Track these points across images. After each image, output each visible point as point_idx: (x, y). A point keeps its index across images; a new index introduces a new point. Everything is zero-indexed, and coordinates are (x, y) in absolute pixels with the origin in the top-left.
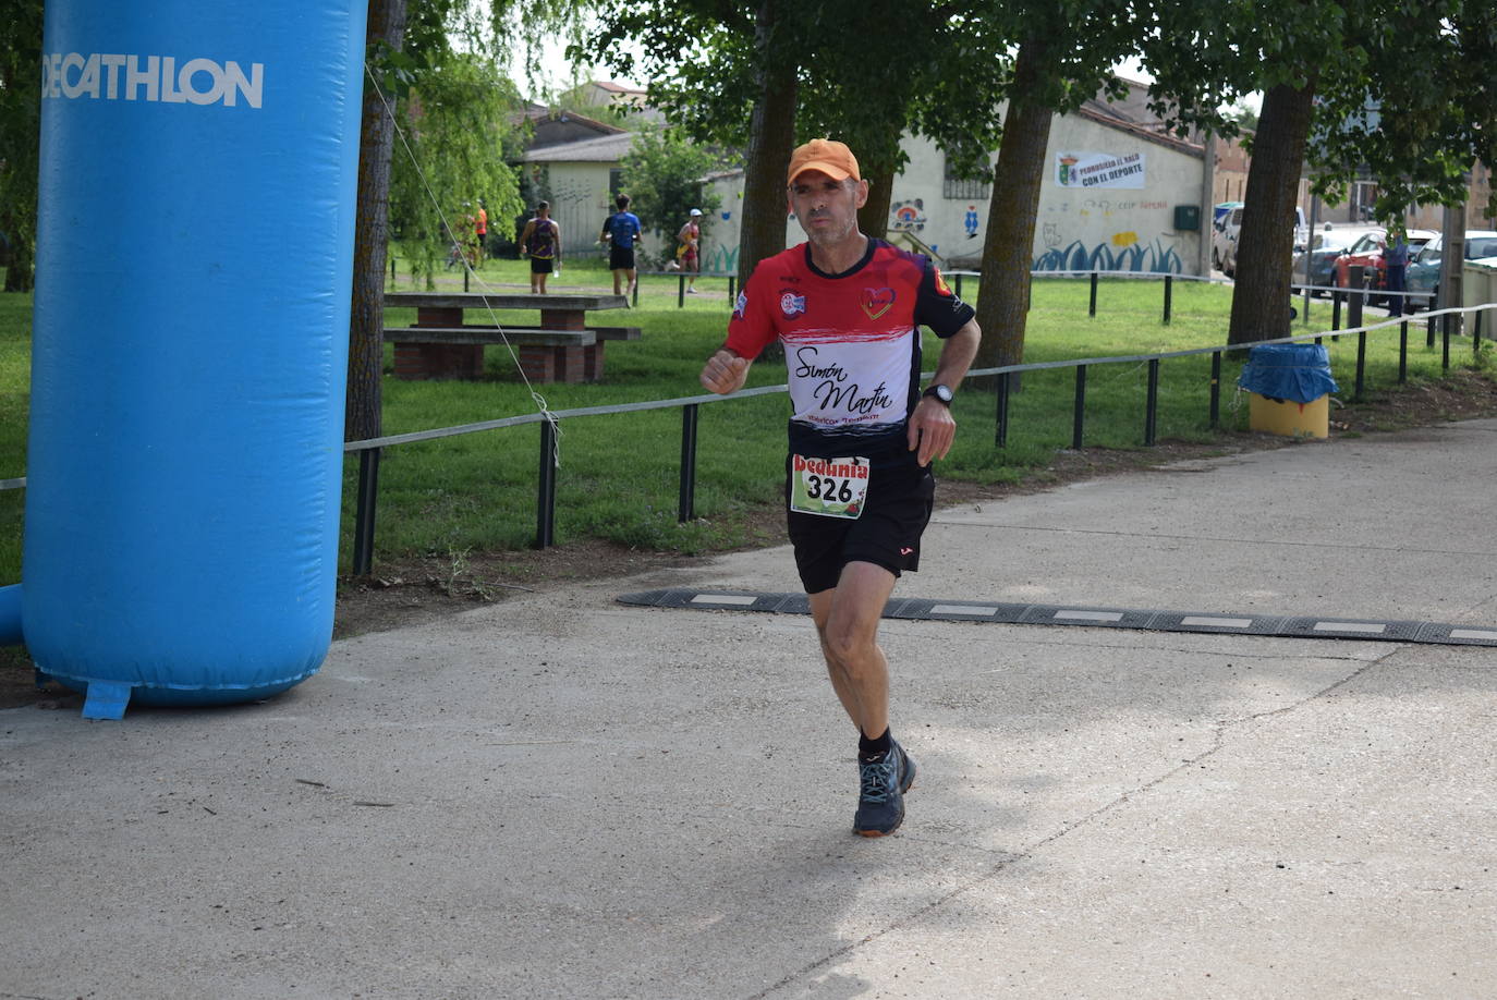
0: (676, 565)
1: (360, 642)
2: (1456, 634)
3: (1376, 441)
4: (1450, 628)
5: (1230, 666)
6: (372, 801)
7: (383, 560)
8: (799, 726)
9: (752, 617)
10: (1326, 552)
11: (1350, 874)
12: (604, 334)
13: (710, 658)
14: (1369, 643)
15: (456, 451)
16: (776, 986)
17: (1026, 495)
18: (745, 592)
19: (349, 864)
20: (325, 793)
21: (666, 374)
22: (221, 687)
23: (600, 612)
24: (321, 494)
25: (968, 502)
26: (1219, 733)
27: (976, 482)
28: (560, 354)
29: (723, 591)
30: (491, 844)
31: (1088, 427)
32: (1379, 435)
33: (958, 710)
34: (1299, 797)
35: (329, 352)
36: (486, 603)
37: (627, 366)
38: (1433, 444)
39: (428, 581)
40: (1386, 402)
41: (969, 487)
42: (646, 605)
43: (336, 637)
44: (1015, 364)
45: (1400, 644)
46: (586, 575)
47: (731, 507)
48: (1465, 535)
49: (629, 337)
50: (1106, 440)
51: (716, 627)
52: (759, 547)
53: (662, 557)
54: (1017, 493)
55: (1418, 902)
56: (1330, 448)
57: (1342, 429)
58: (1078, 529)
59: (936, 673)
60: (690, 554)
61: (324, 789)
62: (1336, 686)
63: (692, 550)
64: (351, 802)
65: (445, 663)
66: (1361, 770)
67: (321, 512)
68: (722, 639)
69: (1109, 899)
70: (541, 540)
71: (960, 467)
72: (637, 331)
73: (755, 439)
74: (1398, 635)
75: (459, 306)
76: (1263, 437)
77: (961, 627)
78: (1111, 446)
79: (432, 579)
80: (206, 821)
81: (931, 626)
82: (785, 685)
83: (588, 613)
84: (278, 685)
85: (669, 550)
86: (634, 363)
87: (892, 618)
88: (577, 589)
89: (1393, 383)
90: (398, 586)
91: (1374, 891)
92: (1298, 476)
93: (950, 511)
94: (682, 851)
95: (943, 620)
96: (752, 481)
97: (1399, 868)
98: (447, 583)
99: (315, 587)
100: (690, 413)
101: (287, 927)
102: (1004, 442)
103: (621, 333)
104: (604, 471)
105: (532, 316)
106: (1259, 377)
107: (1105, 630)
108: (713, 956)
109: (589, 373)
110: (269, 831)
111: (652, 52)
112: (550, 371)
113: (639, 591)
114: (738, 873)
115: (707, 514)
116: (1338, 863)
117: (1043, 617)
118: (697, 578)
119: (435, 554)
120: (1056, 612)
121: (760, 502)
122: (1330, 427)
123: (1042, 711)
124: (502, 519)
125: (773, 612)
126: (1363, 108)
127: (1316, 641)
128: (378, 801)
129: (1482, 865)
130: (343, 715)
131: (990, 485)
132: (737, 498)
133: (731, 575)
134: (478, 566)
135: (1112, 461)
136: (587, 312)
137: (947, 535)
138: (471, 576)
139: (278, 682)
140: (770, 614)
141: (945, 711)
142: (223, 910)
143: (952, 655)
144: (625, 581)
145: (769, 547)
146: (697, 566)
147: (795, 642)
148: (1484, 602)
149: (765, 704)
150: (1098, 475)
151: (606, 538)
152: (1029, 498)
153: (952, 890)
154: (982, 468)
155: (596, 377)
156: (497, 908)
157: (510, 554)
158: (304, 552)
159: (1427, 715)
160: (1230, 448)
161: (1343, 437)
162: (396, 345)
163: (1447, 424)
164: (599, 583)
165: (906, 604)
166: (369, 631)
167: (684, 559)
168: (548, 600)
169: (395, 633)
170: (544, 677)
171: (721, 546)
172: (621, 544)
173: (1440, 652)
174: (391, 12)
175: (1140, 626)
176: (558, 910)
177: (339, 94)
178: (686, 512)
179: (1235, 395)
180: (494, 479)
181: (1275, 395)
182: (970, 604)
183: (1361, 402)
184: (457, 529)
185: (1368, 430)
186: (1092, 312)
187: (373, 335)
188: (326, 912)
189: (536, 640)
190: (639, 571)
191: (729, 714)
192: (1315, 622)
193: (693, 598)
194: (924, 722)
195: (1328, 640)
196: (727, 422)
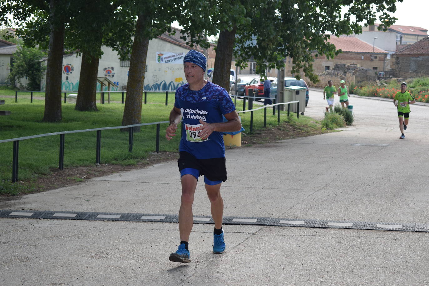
0: (8, 199)
2: (282, 222)
3: (256, 147)
4: (279, 220)
5: (202, 237)
8: (38, 269)
9: (31, 220)
10: (238, 189)
13: (11, 239)
14: (251, 226)
17: (138, 169)
18: (31, 210)
21: (19, 127)
25: (118, 172)
26: (196, 266)
27: (121, 165)
31: (161, 145)
32: (258, 145)
33: (100, 259)
37: (6, 124)
38: (274, 148)
40: (260, 134)
41: (119, 167)
44: (138, 123)
45: (262, 226)
47: (33, 176)
48: (285, 182)
49: (6, 114)
50: (167, 149)
51: (16, 225)
52: (40, 191)
53: (4, 196)
56: (241, 150)
57: (246, 143)
58: (154, 182)
59: (94, 243)
60: (14, 195)
62: (239, 244)
68: (18, 230)
71: (116, 159)
72: (9, 112)
74: (262, 223)
77: (107, 223)
78: (169, 151)
81: (96, 223)
82: (37, 250)
85: (6, 193)
86: (9, 123)
87: (82, 220)
89: (262, 127)
92: (231, 160)
93: (111, 176)
95: (101, 220)
96: (41, 167)
102: (132, 151)
103: (3, 113)
107: (159, 223)
111: (16, 18)
115: (23, 180)
117: (137, 218)
118: (11, 206)
120: (142, 216)
121: (43, 174)
122: (242, 143)
123: (131, 259)
125: (39, 218)
126: (251, 38)
127: (233, 226)
131: (126, 166)
132: (35, 173)
133: (28, 203)
135: (169, 156)
137: (108, 185)
140: (38, 219)
143: (102, 235)
145: (44, 191)
146: (16, 200)
147: (45, 231)
148: (291, 208)
149: (27, 259)
150: (163, 161)
152: (140, 170)
154: (123, 160)
159: (271, 256)
161: (246, 146)
163: (279, 141)
165: (89, 213)
167: (12, 197)
171: (26, 192)
173: (275, 229)
175: (172, 221)
178: (15, 179)
182: (111, 214)
183: (252, 134)
185: (254, 143)
186: (166, 104)
191: (12, 264)
192: (233, 218)
193: (10, 213)
194: (86, 265)
195: (237, 225)
196: (38, 144)
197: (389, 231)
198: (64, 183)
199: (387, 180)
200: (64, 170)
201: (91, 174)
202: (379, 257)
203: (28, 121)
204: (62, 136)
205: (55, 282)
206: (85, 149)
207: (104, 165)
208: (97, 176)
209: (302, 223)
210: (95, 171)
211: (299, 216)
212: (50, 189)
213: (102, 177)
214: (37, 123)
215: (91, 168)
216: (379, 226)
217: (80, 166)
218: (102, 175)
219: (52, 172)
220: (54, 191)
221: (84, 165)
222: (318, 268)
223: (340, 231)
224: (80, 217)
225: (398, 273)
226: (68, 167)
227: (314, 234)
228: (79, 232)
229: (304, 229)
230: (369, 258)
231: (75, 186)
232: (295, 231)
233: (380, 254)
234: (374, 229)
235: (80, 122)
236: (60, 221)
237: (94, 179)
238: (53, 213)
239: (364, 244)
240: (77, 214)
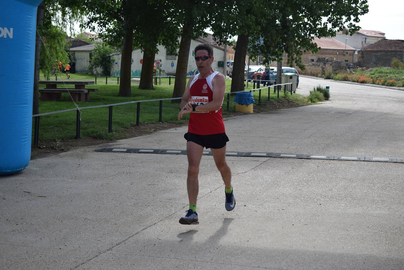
0: (108, 142)
1: (36, 161)
2: (282, 155)
3: (263, 113)
4: (280, 154)
5: (233, 163)
6: (41, 196)
7: (40, 142)
8: (138, 177)
9: (126, 154)
10: (253, 138)
11: (260, 207)
12: (89, 90)
13: (117, 163)
14: (263, 157)
15: (56, 117)
16: (136, 234)
18: (124, 148)
19: (37, 210)
20: (30, 194)
21: (104, 99)
22: (5, 171)
23: (91, 153)
24: (27, 127)
25: (174, 128)
27: (175, 123)
28: (79, 95)
29: (119, 148)
30: (69, 205)
32: (264, 112)
33: (173, 173)
34: (249, 191)
35: (29, 94)
36: (65, 151)
37: (95, 98)
38: (276, 114)
39: (51, 147)
40: (266, 105)
41: (174, 125)
42: (102, 152)
43: (31, 160)
45: (270, 158)
46: (88, 145)
47: (120, 129)
48: (283, 134)
49: (95, 91)
51: (118, 156)
52: (127, 138)
53: (105, 141)
54: (185, 126)
55: (275, 212)
56: (253, 115)
57: (256, 111)
59: (168, 166)
60: (111, 140)
61: (30, 193)
62: (256, 167)
63: (112, 139)
64: (36, 196)
65: (56, 165)
66: (262, 185)
67: (27, 131)
68: (120, 159)
69: (208, 214)
70: (77, 137)
71: (172, 120)
72: (97, 90)
73: (125, 114)
74: (269, 156)
75: (56, 84)
76: (239, 113)
77: (174, 155)
79: (52, 146)
80: (3, 201)
81: (167, 155)
82: (134, 168)
83: (89, 153)
84: (17, 170)
85: (106, 139)
88: (86, 148)
89: (267, 101)
90: (43, 148)
91: (265, 210)
92: (247, 121)
94: (113, 205)
95: (169, 154)
96: (125, 123)
97: (270, 205)
98: (56, 147)
99: (26, 148)
100: (111, 108)
101: (24, 224)
103: (93, 90)
104: (91, 121)
105: (73, 86)
106: (237, 99)
107: (205, 156)
108: (121, 228)
109: (86, 99)
110: (18, 203)
112: (77, 99)
113: (100, 148)
114: (126, 210)
115: (115, 131)
116: (257, 205)
118: (113, 145)
119: (52, 141)
121: (127, 128)
122: (253, 111)
124: (68, 132)
125: (131, 153)
126: (260, 40)
127: (251, 157)
128: (43, 196)
129: (288, 204)
130: (33, 177)
131: (178, 124)
132: (121, 127)
133: (121, 144)
134: (62, 143)
136: (85, 85)
137: (169, 135)
138: (61, 145)
139: (18, 170)
140: (130, 153)
141: (170, 174)
142: (8, 221)
143: (171, 161)
144: (97, 146)
146: (113, 143)
147: (136, 159)
148: (288, 148)
149: (130, 173)
151: (92, 136)
153: (174, 213)
155: (88, 100)
156: (71, 219)
157: (70, 140)
158: (24, 140)
159: (276, 173)
160: (232, 115)
161: (257, 113)
162: (41, 93)
163: (278, 110)
164: (91, 146)
165: (161, 150)
166: (38, 158)
168: (79, 151)
169: (44, 158)
170: (79, 168)
171: (118, 138)
172: (95, 138)
173: (278, 159)
174: (40, 16)
176: (85, 219)
177: (30, 35)
178: (110, 130)
179: (233, 103)
180: (65, 123)
181: (241, 103)
182: (175, 150)
183: (260, 105)
184: (58, 135)
187: (36, 90)
188: (32, 220)
189: (77, 160)
190: (100, 144)
191: (122, 175)
192: (251, 153)
193: (112, 150)
194: (166, 176)
195: (254, 157)
196: (118, 110)
197: (349, 160)
198: (141, 133)
199: (350, 133)
200: (139, 126)
201: (157, 129)
202: (341, 174)
203: (108, 95)
204: (138, 104)
205: (150, 184)
206: (150, 113)
207: (164, 123)
208: (161, 130)
209: (295, 156)
210: (159, 127)
211: (293, 152)
212: (133, 137)
213: (164, 131)
214: (115, 97)
215: (157, 125)
216: (342, 158)
217: (149, 124)
218: (164, 129)
219: (132, 127)
220: (135, 138)
221: (151, 123)
222: (304, 179)
223: (318, 161)
224: (156, 152)
225: (352, 181)
226: (142, 124)
227: (302, 162)
228: (157, 160)
229: (296, 159)
230: (335, 174)
231: (148, 135)
232: (290, 160)
233: (342, 172)
234: (339, 160)
235: (143, 97)
236: (144, 154)
237: (159, 131)
238: (139, 150)
239: (333, 168)
240: (153, 150)
